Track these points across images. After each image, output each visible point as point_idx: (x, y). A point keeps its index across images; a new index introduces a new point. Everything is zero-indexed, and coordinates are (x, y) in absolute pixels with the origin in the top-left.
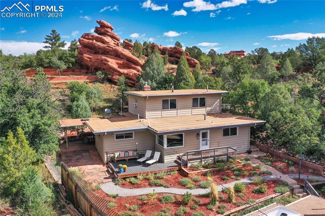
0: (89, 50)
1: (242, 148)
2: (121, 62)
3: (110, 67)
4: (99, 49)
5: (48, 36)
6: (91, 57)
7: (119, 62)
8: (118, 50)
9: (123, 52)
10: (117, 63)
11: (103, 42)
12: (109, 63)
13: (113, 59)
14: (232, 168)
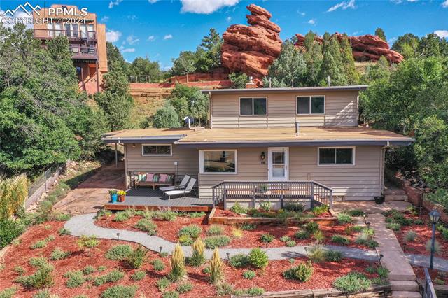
0: (232, 46)
1: (365, 190)
2: (266, 59)
3: (247, 67)
4: (243, 43)
5: (206, 37)
6: (230, 55)
7: (263, 59)
8: (261, 43)
9: (270, 45)
10: (261, 62)
11: (250, 34)
12: (247, 62)
13: (255, 55)
14: (304, 223)
